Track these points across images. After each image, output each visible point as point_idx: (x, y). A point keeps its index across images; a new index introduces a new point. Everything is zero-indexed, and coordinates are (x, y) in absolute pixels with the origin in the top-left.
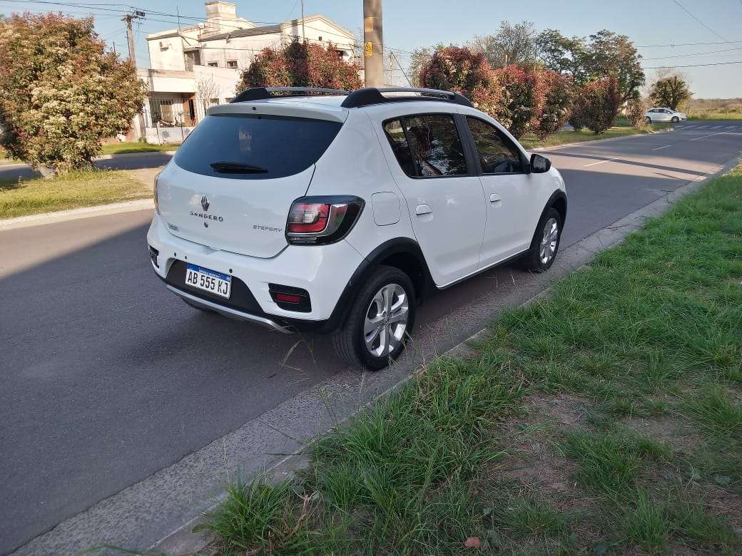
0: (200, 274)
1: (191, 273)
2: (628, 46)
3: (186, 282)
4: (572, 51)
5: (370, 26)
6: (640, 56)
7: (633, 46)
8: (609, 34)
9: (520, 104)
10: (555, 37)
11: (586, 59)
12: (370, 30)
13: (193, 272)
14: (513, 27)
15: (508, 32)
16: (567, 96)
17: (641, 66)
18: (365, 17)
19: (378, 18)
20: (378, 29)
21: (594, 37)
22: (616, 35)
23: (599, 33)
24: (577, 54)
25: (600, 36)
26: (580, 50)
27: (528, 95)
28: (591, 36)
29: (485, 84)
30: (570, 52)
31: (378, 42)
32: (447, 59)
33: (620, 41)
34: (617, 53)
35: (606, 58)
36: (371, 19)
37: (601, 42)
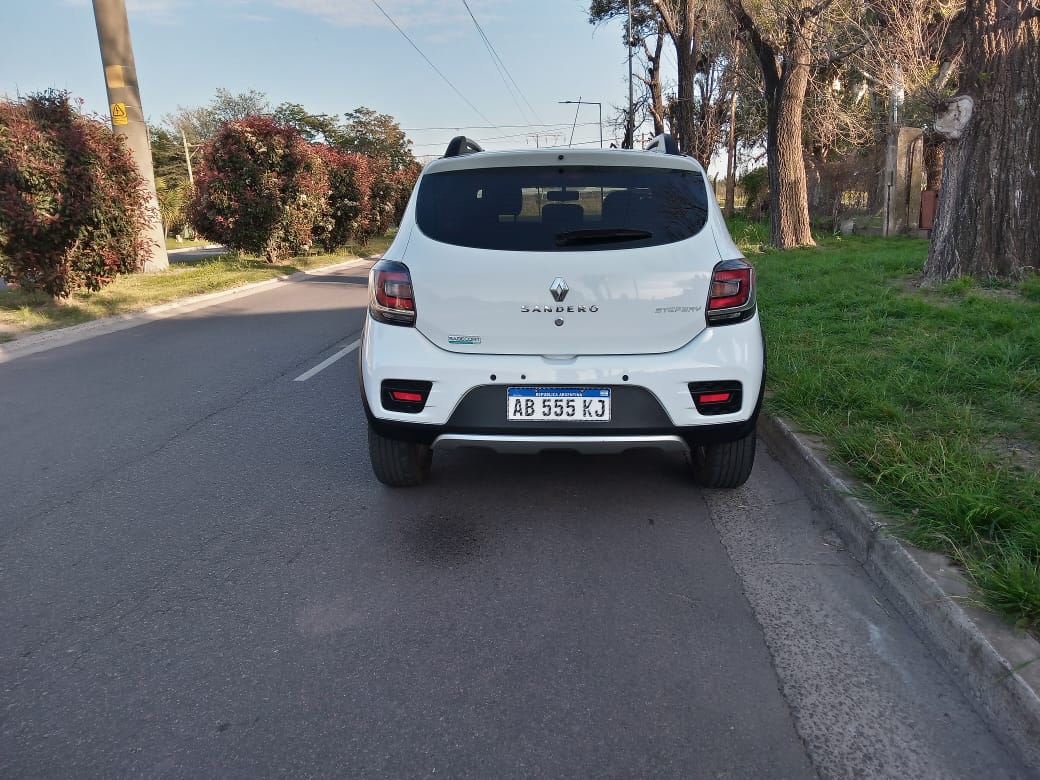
0: (538, 400)
1: (518, 401)
2: (395, 128)
3: (511, 416)
4: (324, 132)
5: (117, 78)
6: (409, 142)
7: (402, 128)
8: (368, 113)
9: (342, 197)
10: (298, 113)
11: (345, 143)
12: (117, 84)
13: (523, 400)
14: (235, 97)
15: (229, 104)
16: (388, 187)
17: (413, 153)
18: (106, 63)
19: (129, 67)
20: (132, 83)
21: (351, 115)
22: (377, 115)
23: (356, 111)
24: (331, 137)
25: (358, 114)
26: (334, 131)
27: (350, 185)
28: (347, 114)
29: (308, 167)
30: (321, 135)
31: (135, 104)
32: (247, 132)
33: (384, 122)
34: (383, 137)
35: (371, 143)
36: (118, 69)
37: (361, 122)
